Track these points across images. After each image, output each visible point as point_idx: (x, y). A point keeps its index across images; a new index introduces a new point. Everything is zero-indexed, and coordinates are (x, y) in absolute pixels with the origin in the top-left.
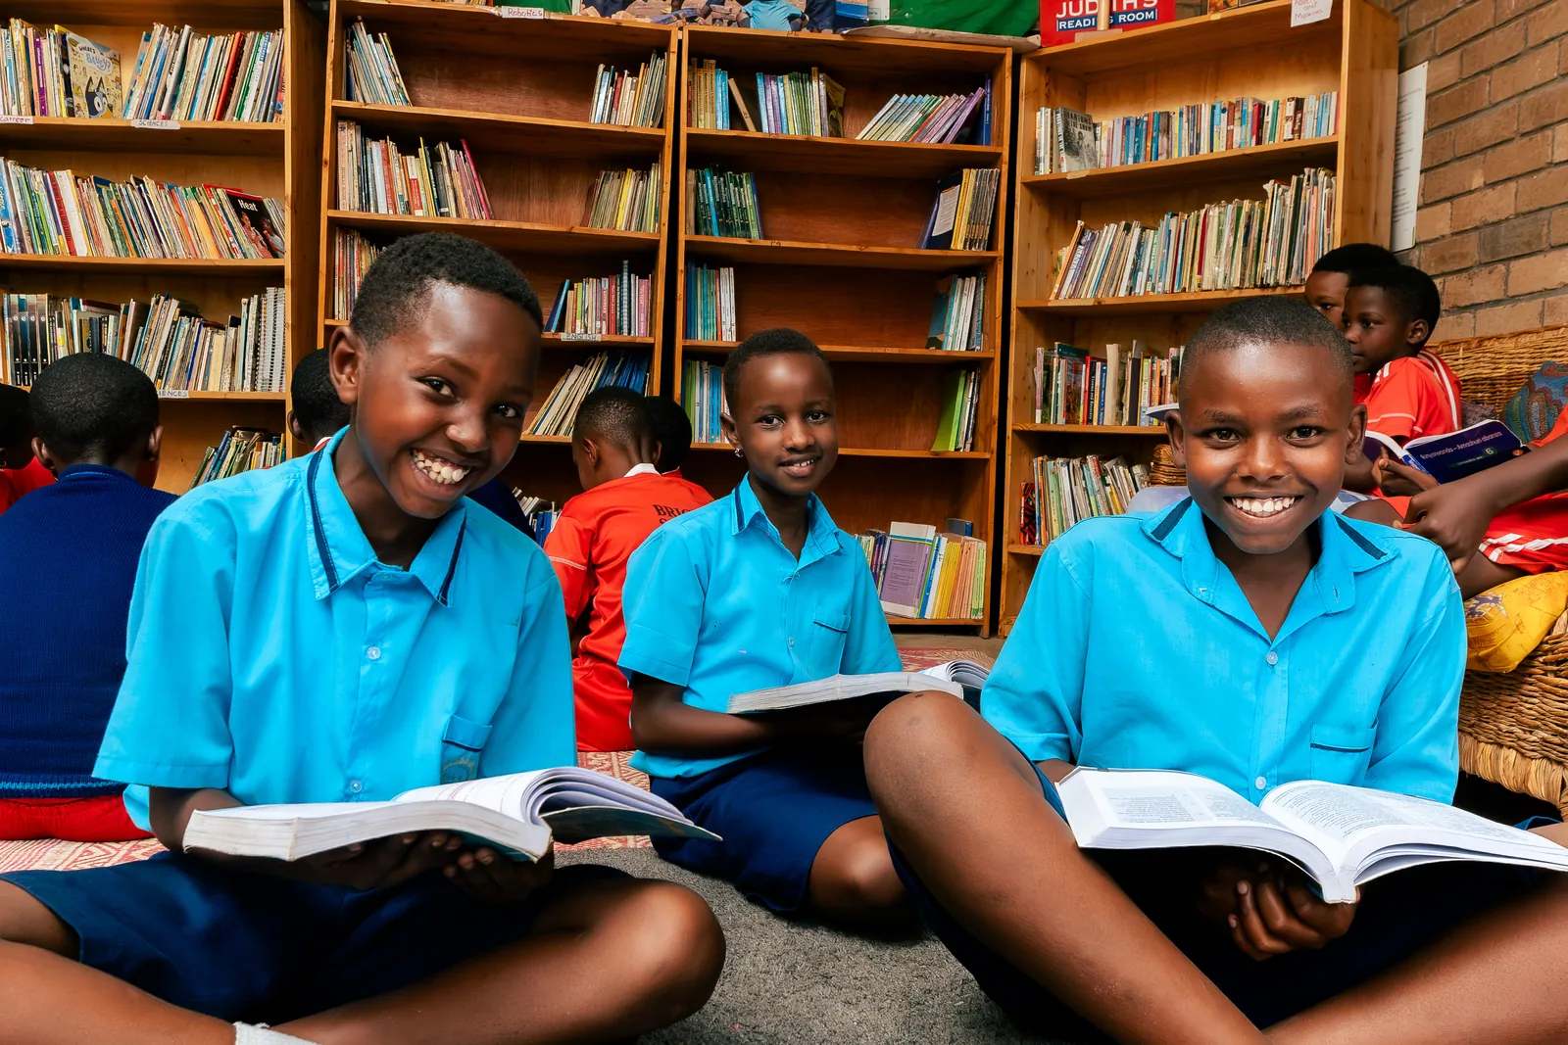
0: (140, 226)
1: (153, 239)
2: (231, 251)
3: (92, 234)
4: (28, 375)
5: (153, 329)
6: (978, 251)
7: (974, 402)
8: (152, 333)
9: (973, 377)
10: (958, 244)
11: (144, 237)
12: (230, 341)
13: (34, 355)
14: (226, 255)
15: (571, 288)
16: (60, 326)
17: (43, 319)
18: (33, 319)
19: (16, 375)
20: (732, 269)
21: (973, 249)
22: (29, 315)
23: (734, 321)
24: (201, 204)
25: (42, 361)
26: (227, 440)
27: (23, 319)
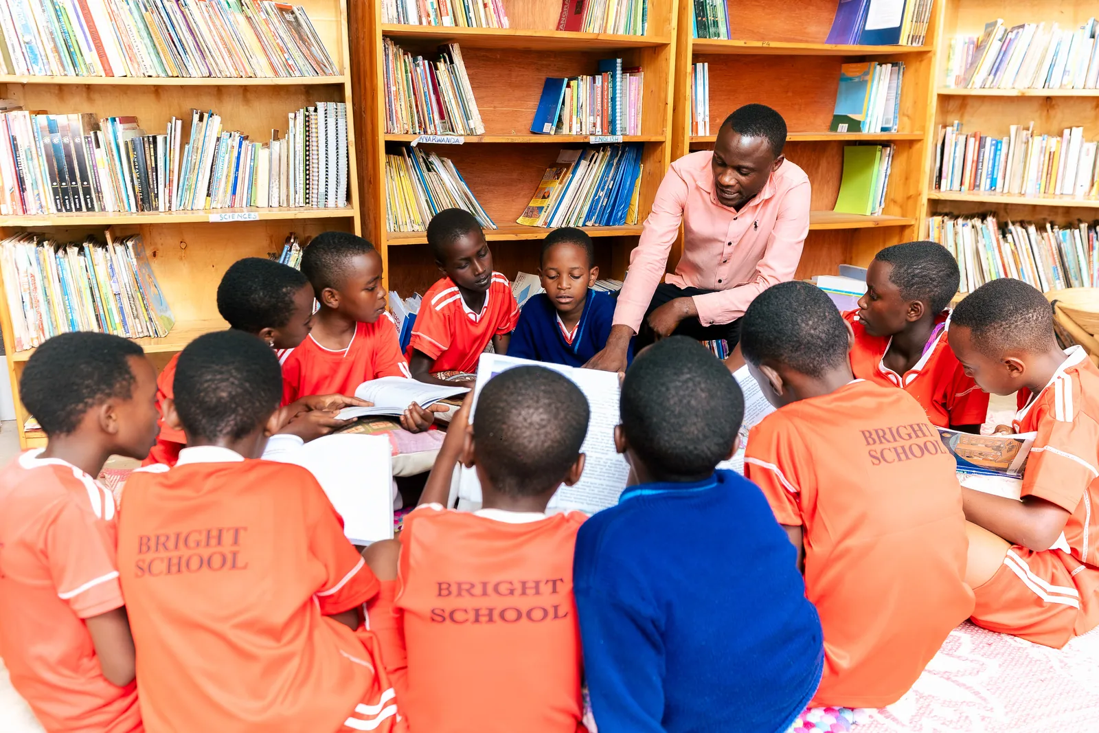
0: (180, 41)
1: (197, 55)
2: (288, 66)
3: (128, 51)
4: (69, 199)
5: (200, 147)
6: (916, 46)
7: (888, 174)
8: (200, 151)
9: (888, 152)
10: (903, 40)
11: (186, 52)
12: (275, 157)
13: (73, 178)
14: (282, 72)
15: (568, 86)
16: (98, 146)
17: (77, 140)
18: (66, 140)
19: (56, 200)
20: (706, 64)
21: (914, 44)
22: (62, 136)
23: (707, 112)
24: (248, 18)
25: (82, 184)
26: (286, 254)
27: (56, 141)
